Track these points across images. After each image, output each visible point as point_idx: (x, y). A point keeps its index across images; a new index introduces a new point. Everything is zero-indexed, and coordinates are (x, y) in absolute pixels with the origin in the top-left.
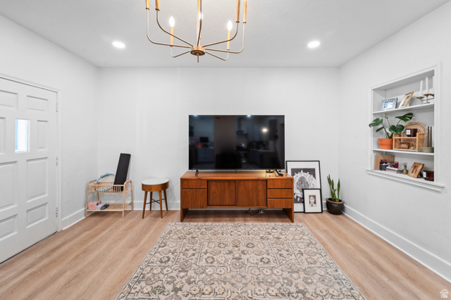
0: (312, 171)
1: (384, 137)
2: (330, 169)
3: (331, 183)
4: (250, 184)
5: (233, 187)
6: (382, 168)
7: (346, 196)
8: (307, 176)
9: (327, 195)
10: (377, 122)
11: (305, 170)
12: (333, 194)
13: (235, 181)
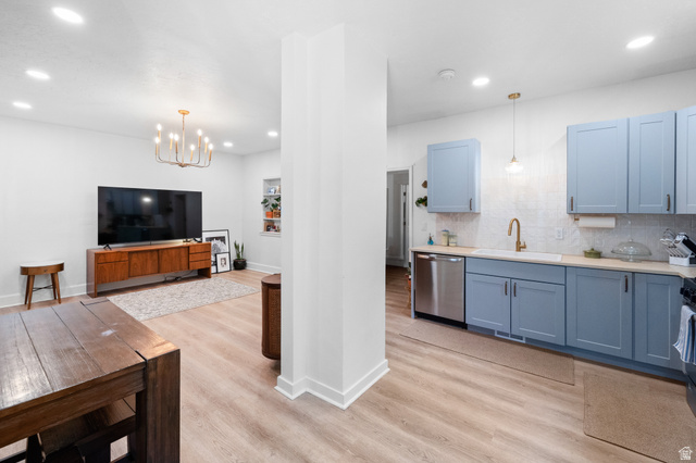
0: (222, 239)
1: (269, 211)
2: (236, 237)
3: (237, 247)
4: (173, 251)
5: (155, 257)
6: (268, 230)
7: (247, 256)
8: (219, 243)
9: (234, 257)
10: (265, 201)
11: (217, 238)
12: (238, 255)
13: (158, 250)
